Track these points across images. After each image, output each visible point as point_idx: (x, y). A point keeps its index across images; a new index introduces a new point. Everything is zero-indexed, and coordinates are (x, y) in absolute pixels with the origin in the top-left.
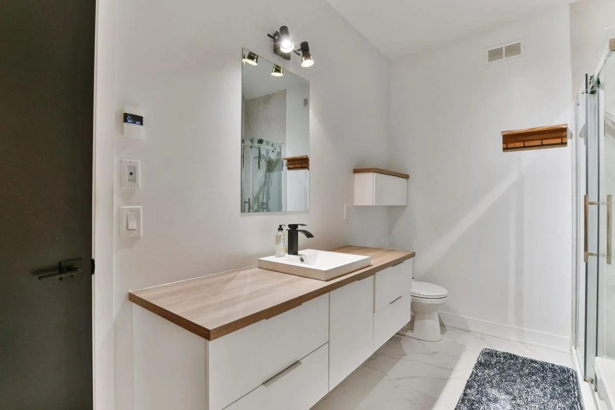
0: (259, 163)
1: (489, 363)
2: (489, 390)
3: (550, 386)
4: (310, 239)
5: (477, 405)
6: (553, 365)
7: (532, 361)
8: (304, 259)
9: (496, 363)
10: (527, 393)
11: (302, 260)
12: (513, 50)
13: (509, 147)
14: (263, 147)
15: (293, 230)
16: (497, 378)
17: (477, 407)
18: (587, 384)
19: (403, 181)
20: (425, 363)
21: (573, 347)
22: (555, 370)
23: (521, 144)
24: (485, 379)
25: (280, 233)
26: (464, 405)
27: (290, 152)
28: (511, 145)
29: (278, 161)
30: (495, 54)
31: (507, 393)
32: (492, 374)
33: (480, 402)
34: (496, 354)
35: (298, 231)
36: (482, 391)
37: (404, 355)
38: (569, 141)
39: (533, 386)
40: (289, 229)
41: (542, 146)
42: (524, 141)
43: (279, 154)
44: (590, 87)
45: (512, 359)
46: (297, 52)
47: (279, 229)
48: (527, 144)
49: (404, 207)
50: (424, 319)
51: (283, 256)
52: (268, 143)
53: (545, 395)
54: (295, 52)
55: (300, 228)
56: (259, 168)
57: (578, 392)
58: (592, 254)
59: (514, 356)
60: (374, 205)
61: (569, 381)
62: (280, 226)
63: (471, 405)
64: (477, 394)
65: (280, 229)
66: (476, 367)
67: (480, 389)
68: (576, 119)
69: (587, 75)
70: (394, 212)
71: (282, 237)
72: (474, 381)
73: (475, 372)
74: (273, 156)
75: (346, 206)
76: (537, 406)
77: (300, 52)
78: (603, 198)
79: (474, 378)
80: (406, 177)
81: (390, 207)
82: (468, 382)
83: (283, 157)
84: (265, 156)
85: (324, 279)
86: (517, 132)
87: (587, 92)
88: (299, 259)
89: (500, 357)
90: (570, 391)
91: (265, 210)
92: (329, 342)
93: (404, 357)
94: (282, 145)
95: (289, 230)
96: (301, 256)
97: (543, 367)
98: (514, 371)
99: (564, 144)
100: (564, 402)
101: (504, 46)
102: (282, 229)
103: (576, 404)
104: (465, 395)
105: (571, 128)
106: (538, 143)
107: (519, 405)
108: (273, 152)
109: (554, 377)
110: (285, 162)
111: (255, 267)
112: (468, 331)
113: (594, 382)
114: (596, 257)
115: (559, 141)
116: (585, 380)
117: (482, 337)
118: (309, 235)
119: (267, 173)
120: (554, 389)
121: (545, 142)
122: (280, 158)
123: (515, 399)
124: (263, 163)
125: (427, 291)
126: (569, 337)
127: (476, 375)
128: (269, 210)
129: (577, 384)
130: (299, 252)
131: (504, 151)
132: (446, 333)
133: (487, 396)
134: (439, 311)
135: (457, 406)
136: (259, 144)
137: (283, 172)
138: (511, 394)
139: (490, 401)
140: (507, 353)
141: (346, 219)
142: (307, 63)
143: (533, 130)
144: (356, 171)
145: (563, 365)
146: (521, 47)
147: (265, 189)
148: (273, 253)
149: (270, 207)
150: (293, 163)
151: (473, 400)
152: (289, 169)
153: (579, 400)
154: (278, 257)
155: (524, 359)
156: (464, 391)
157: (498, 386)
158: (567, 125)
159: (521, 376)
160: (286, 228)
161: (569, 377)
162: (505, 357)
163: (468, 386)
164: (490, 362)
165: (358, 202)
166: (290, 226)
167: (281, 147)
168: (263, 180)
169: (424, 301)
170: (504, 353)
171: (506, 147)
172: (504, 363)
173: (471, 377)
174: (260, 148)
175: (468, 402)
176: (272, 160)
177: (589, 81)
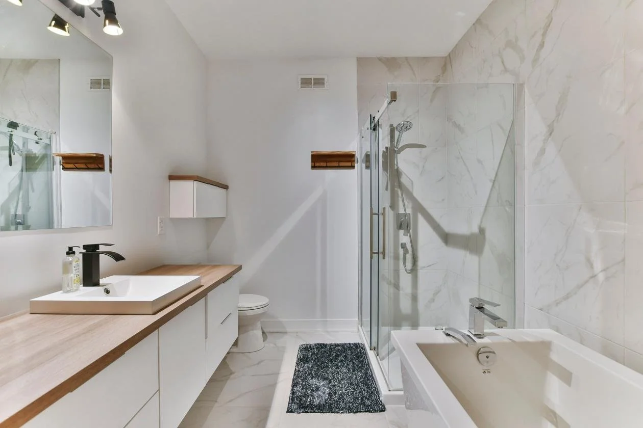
0: (10, 157)
1: (306, 357)
2: (311, 382)
3: (351, 361)
4: (120, 262)
5: (304, 399)
6: (349, 344)
7: (337, 345)
8: (110, 289)
9: (312, 355)
10: (338, 373)
11: (107, 292)
12: (319, 82)
13: (316, 165)
14: (18, 134)
15: (91, 254)
16: (315, 368)
17: (305, 401)
18: (372, 351)
19: (222, 191)
20: (253, 376)
21: (360, 326)
22: (352, 348)
23: (325, 164)
24: (306, 373)
25: (70, 258)
26: (294, 404)
27: (66, 146)
28: (317, 164)
29: (45, 156)
30: (306, 82)
31: (325, 379)
32: (311, 366)
33: (306, 396)
34: (310, 347)
35: (99, 253)
36: (305, 385)
37: (232, 373)
38: (356, 165)
39: (340, 366)
40: (85, 251)
41: (339, 167)
42: (327, 162)
43: (48, 146)
44: (373, 125)
45: (322, 348)
46: (96, 10)
47: (68, 253)
48: (329, 164)
49: (223, 219)
50: (248, 331)
51: (77, 290)
52: (26, 129)
53: (349, 370)
54: (92, 9)
55: (102, 248)
56: (11, 164)
57: (368, 361)
58: (375, 253)
59: (323, 344)
60: (195, 217)
61: (361, 353)
62: (71, 249)
63: (299, 401)
64: (303, 388)
65: (71, 252)
66: (297, 364)
67: (304, 383)
68: (361, 148)
69: (371, 115)
70: (211, 224)
71: (74, 264)
72: (298, 377)
73: (297, 369)
74: (37, 150)
75: (160, 218)
76: (346, 382)
77: (101, 13)
78: (381, 211)
79: (297, 375)
80: (225, 187)
81: (207, 219)
82: (293, 381)
83: (54, 151)
84: (21, 147)
85: (151, 313)
86: (322, 153)
87: (371, 129)
88: (103, 291)
89: (314, 349)
90: (363, 361)
91: (20, 227)
92: (159, 390)
93: (232, 376)
94: (53, 135)
95: (84, 254)
96: (105, 287)
97: (344, 348)
98: (326, 358)
99: (353, 167)
100: (361, 371)
101: (313, 77)
102: (74, 253)
103: (368, 369)
104: (293, 393)
105: (358, 156)
106: (335, 164)
107: (334, 386)
108: (37, 143)
109: (352, 353)
110: (58, 159)
111: (25, 313)
112: (285, 333)
113: (376, 349)
114: (377, 255)
115: (349, 164)
116: (371, 349)
117: (297, 335)
118: (118, 257)
119: (24, 173)
120: (353, 363)
121: (341, 164)
122: (49, 153)
123: (330, 382)
124: (18, 159)
125: (250, 302)
126: (356, 319)
127: (299, 371)
128: (28, 228)
129: (365, 354)
130: (102, 281)
131: (312, 169)
132: (267, 340)
133: (310, 388)
134: (261, 320)
135: (288, 407)
136: (10, 129)
137: (54, 173)
138: (327, 379)
139: (314, 391)
140: (318, 344)
141: (160, 234)
142: (112, 30)
143: (333, 153)
144: (172, 178)
145: (355, 342)
146: (325, 83)
147: (21, 196)
148: (58, 288)
149: (30, 221)
150: (74, 161)
151: (300, 396)
152: (64, 168)
153: (369, 366)
154: (68, 292)
155: (331, 345)
156: (292, 390)
157: (317, 376)
158: (355, 152)
159: (331, 360)
160: (79, 251)
161: (360, 350)
162: (317, 348)
163: (294, 384)
164: (308, 355)
165: (174, 214)
166: (85, 247)
167: (50, 138)
168: (17, 182)
169: (249, 313)
170: (316, 345)
171: (313, 165)
172: (317, 353)
173: (295, 375)
174: (11, 135)
175: (297, 399)
176: (35, 154)
177: (372, 120)
